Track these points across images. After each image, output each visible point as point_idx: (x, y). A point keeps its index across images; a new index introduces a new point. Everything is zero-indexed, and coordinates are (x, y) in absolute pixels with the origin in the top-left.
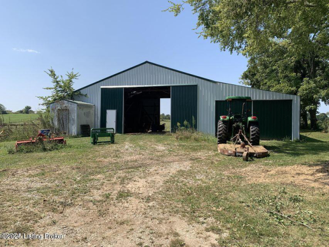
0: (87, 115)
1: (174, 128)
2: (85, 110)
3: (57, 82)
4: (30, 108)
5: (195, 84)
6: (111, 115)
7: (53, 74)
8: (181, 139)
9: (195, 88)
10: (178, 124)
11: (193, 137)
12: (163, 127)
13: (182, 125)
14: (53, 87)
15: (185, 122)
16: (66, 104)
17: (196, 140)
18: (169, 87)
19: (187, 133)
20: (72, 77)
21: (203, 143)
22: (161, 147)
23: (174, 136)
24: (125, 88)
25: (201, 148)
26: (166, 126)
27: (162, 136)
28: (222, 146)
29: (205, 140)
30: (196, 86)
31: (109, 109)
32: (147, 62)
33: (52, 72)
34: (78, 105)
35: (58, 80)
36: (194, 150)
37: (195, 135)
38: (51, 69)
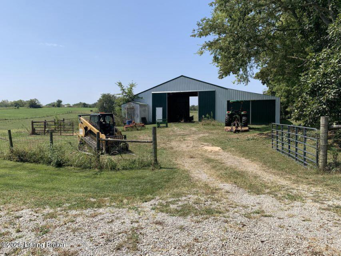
0: (144, 111)
1: (200, 119)
2: (143, 108)
3: (123, 90)
4: (61, 102)
5: (214, 90)
6: (159, 111)
7: (120, 84)
8: (205, 125)
9: (214, 93)
10: (203, 116)
11: (211, 124)
12: (192, 118)
13: (205, 117)
14: (121, 93)
15: (207, 115)
16: (132, 104)
17: (213, 125)
18: (197, 92)
19: (208, 122)
20: (132, 86)
21: (218, 127)
22: (194, 129)
23: (201, 123)
24: (168, 93)
25: (215, 129)
26: (194, 117)
27: (192, 124)
28: (225, 127)
29: (219, 125)
30: (215, 91)
31: (158, 107)
32: (182, 76)
33: (120, 83)
34: (140, 105)
35: (124, 88)
36: (212, 130)
37: (213, 122)
38: (119, 82)
